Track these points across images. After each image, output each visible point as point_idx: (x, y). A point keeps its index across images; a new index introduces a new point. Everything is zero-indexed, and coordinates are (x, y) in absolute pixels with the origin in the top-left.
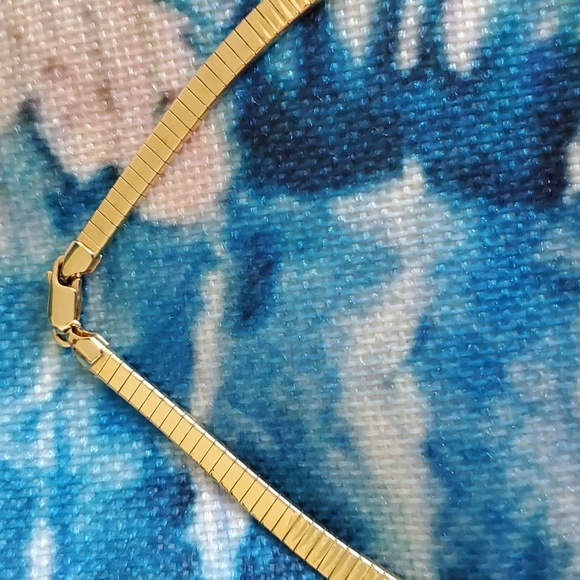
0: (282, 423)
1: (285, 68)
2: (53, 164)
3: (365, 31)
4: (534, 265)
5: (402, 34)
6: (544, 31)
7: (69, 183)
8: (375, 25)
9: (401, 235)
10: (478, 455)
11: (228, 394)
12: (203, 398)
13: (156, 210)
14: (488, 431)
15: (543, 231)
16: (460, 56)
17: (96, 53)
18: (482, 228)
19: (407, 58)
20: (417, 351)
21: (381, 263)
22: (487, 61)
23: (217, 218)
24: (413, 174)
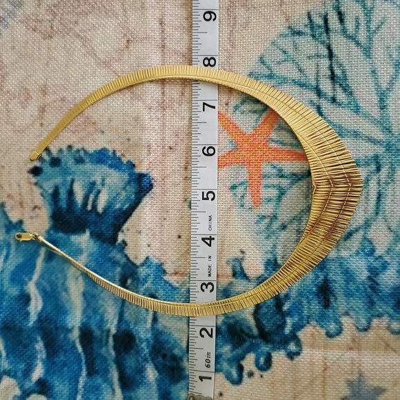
0: (53, 285)
2: (7, 218)
3: (82, 200)
4: (109, 257)
5: (89, 202)
6: (118, 206)
7: (10, 222)
8: (84, 199)
9: (84, 246)
10: (94, 296)
11: (42, 277)
14: (96, 292)
15: (111, 250)
16: (100, 209)
17: (20, 194)
18: (100, 247)
19: (89, 208)
21: (79, 251)
22: (106, 210)
24: (88, 233)
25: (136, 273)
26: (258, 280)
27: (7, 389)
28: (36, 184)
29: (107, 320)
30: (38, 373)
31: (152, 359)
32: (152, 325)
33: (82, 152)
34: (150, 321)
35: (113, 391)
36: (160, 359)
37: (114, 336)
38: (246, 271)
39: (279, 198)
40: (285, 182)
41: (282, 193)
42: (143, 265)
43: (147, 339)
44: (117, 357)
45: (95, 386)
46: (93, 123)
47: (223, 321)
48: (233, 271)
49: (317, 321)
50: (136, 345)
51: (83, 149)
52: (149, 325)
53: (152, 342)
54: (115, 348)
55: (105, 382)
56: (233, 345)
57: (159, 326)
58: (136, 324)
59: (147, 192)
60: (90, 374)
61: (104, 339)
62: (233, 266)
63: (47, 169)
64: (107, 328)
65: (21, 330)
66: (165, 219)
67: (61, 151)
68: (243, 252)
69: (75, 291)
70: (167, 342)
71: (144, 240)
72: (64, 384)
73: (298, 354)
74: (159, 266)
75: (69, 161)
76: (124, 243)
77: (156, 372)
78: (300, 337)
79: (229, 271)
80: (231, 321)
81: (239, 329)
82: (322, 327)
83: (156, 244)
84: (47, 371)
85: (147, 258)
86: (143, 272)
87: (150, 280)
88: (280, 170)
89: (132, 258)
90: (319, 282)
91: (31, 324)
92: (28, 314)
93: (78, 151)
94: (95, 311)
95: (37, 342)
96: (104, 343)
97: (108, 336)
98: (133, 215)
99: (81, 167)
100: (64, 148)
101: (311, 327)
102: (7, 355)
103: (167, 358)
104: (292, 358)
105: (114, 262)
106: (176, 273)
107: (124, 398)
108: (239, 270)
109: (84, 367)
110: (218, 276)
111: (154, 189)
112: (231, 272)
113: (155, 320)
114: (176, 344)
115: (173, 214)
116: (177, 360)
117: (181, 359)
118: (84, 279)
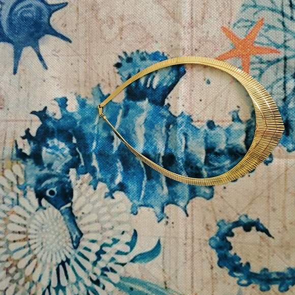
0: (127, 130)
2: (101, 92)
4: (160, 113)
6: (165, 85)
7: (103, 95)
8: (145, 81)
9: (145, 108)
10: (150, 136)
11: (120, 126)
12: (117, 126)
13: (114, 101)
14: (152, 133)
15: (161, 109)
16: (154, 87)
17: (109, 79)
18: (154, 108)
19: (148, 86)
20: (145, 122)
21: (142, 111)
22: (157, 87)
23: (122, 102)
24: (147, 100)
25: (176, 121)
26: (247, 122)
27: (101, 189)
28: (118, 73)
29: (159, 149)
30: (119, 179)
31: (185, 169)
32: (185, 150)
33: (145, 54)
34: (183, 148)
35: (163, 188)
36: (189, 169)
37: (162, 157)
38: (240, 118)
39: (260, 75)
40: (263, 66)
41: (262, 72)
42: (179, 116)
43: (182, 158)
45: (152, 186)
46: (152, 37)
47: (225, 147)
49: (282, 144)
50: (176, 161)
51: (145, 52)
52: (183, 151)
53: (185, 160)
55: (157, 183)
56: (232, 160)
57: (189, 151)
58: (175, 150)
59: (183, 76)
60: (148, 179)
61: (157, 159)
62: (233, 115)
63: (125, 64)
64: (158, 153)
65: (108, 156)
66: (192, 91)
67: (132, 53)
68: (238, 107)
69: (140, 133)
70: (193, 160)
71: (180, 102)
72: (134, 185)
73: (271, 162)
74: (189, 117)
75: (137, 59)
76: (169, 105)
79: (230, 118)
80: (230, 147)
81: (235, 151)
82: (285, 146)
83: (187, 105)
84: (124, 178)
85: (182, 113)
86: (180, 120)
87: (184, 125)
88: (261, 59)
89: (173, 113)
91: (114, 152)
92: (112, 147)
93: (143, 53)
94: (151, 144)
95: (117, 162)
97: (159, 157)
98: (174, 89)
99: (144, 62)
100: (135, 51)
101: (279, 147)
102: (100, 170)
103: (194, 168)
104: (267, 164)
105: (162, 116)
106: (199, 121)
107: (169, 191)
108: (236, 117)
109: (145, 175)
110: (223, 121)
111: (186, 74)
112: (232, 119)
113: (186, 147)
114: (198, 161)
115: (197, 87)
116: (199, 169)
117: (201, 169)
118: (145, 126)
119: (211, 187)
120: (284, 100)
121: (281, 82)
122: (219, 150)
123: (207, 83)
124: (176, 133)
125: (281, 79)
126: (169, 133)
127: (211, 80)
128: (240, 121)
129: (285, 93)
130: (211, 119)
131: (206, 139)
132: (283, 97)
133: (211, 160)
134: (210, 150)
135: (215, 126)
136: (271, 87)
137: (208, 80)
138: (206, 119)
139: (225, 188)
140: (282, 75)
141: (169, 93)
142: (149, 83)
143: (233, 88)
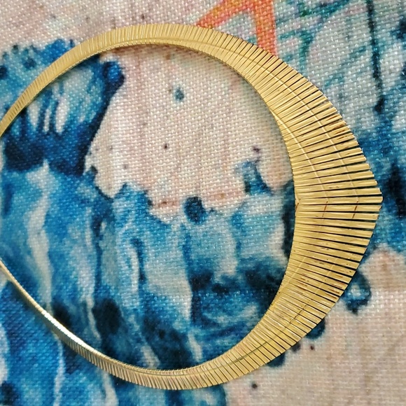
0: (15, 247)
1: (16, 131)
3: (37, 119)
4: (76, 195)
5: (45, 121)
6: (81, 120)
8: (39, 118)
9: (42, 185)
10: (62, 256)
14: (64, 249)
15: (78, 184)
16: (59, 128)
18: (62, 183)
19: (46, 129)
20: (46, 222)
21: (37, 194)
22: (66, 129)
24: (46, 165)
25: (111, 211)
26: (285, 190)
29: (81, 290)
30: (1, 374)
31: (148, 339)
32: (140, 287)
33: (31, 51)
34: (135, 281)
35: (103, 392)
36: (157, 339)
37: (94, 311)
38: (266, 180)
39: (305, 50)
40: (310, 22)
41: (307, 38)
42: (118, 196)
43: (135, 310)
44: (104, 341)
45: (77, 388)
46: (41, 7)
47: (237, 268)
48: (246, 183)
49: (389, 243)
50: (123, 320)
51: (32, 47)
52: (135, 287)
53: (142, 314)
54: (99, 327)
55: (91, 381)
56: (261, 304)
57: (150, 287)
58: (117, 289)
59: (117, 89)
60: (69, 371)
61: (83, 317)
62: (245, 175)
64: (81, 300)
66: (144, 124)
67: (5, 55)
68: (257, 150)
70: (163, 311)
71: (117, 159)
72: (36, 389)
73: (364, 302)
74: (143, 195)
75: (16, 68)
76: (94, 169)
77: (156, 358)
78: (365, 274)
79: (239, 184)
80: (250, 266)
81: (264, 276)
82: (399, 251)
83: (135, 164)
84: (12, 371)
85: (125, 186)
86: (119, 207)
87: (131, 218)
88: (301, 4)
89: (104, 191)
90: (383, 175)
93: (26, 51)
94: (66, 279)
96: (84, 322)
97: (86, 312)
98: (101, 126)
99: (32, 72)
100: (9, 49)
101: (381, 255)
103: (166, 336)
104: (355, 311)
105: (83, 202)
106: (165, 203)
107: (120, 402)
108: (254, 179)
109: (61, 362)
110: (223, 195)
111: (127, 83)
112: (243, 185)
113: (142, 278)
114: (175, 313)
115: (156, 114)
116: (179, 338)
117: (184, 337)
118: (48, 231)
119: (218, 389)
120: (379, 107)
121: (366, 58)
122: (224, 278)
123: (177, 97)
124: (114, 243)
125: (363, 50)
126: (102, 245)
127: (185, 88)
128: (265, 188)
129: (379, 86)
130: (192, 194)
131: (186, 250)
132: (373, 100)
133: (207, 308)
134: (200, 280)
135: (203, 211)
136: (339, 77)
137: (178, 91)
138: (183, 194)
139: (254, 386)
140: (366, 37)
141: (92, 140)
142: (47, 122)
143: (239, 99)
